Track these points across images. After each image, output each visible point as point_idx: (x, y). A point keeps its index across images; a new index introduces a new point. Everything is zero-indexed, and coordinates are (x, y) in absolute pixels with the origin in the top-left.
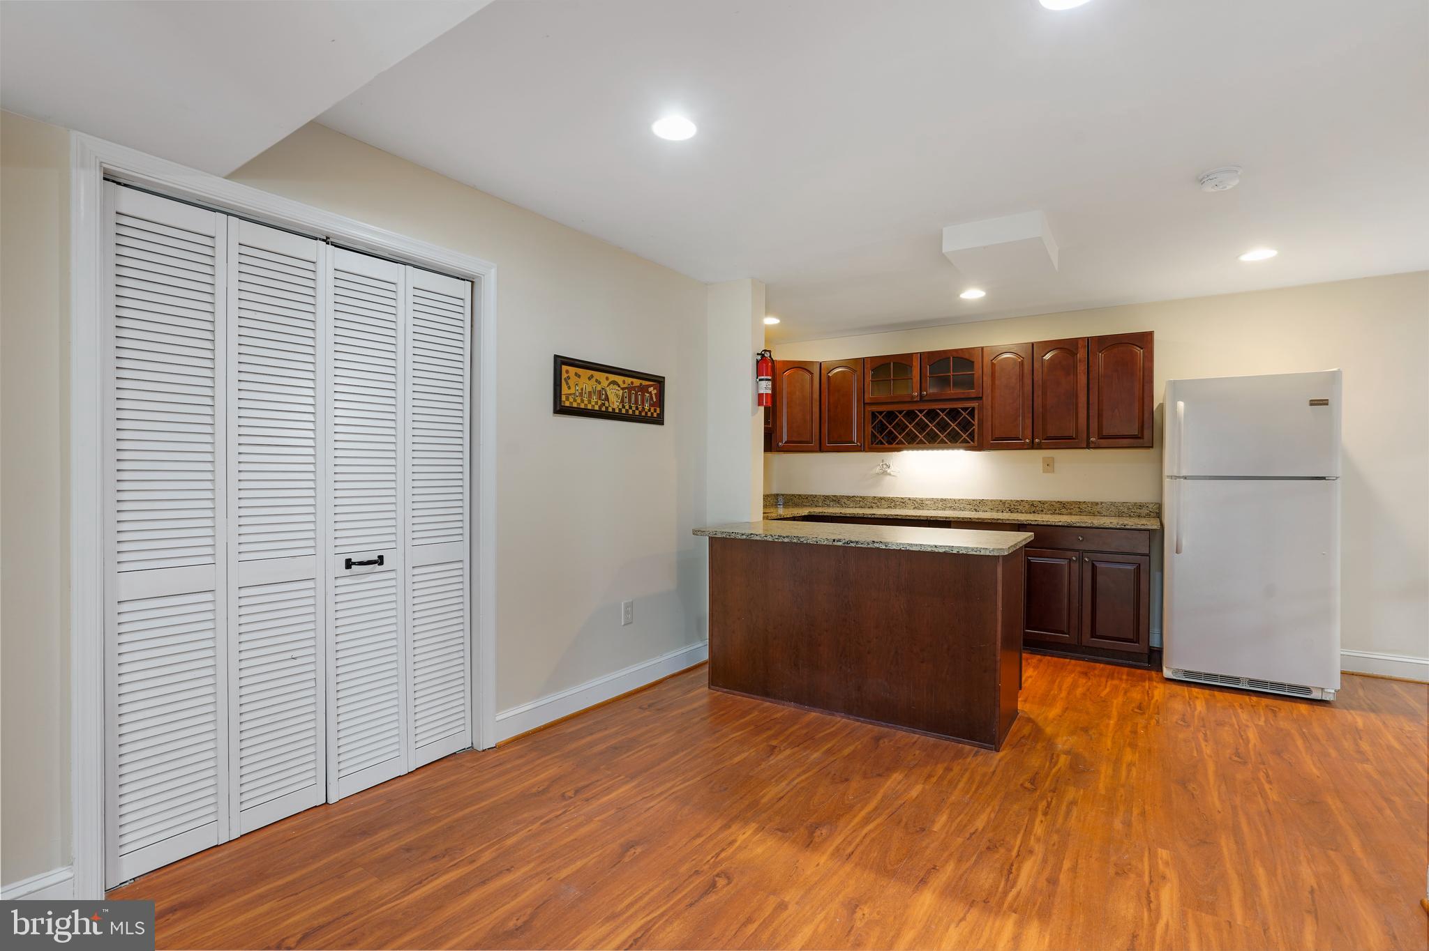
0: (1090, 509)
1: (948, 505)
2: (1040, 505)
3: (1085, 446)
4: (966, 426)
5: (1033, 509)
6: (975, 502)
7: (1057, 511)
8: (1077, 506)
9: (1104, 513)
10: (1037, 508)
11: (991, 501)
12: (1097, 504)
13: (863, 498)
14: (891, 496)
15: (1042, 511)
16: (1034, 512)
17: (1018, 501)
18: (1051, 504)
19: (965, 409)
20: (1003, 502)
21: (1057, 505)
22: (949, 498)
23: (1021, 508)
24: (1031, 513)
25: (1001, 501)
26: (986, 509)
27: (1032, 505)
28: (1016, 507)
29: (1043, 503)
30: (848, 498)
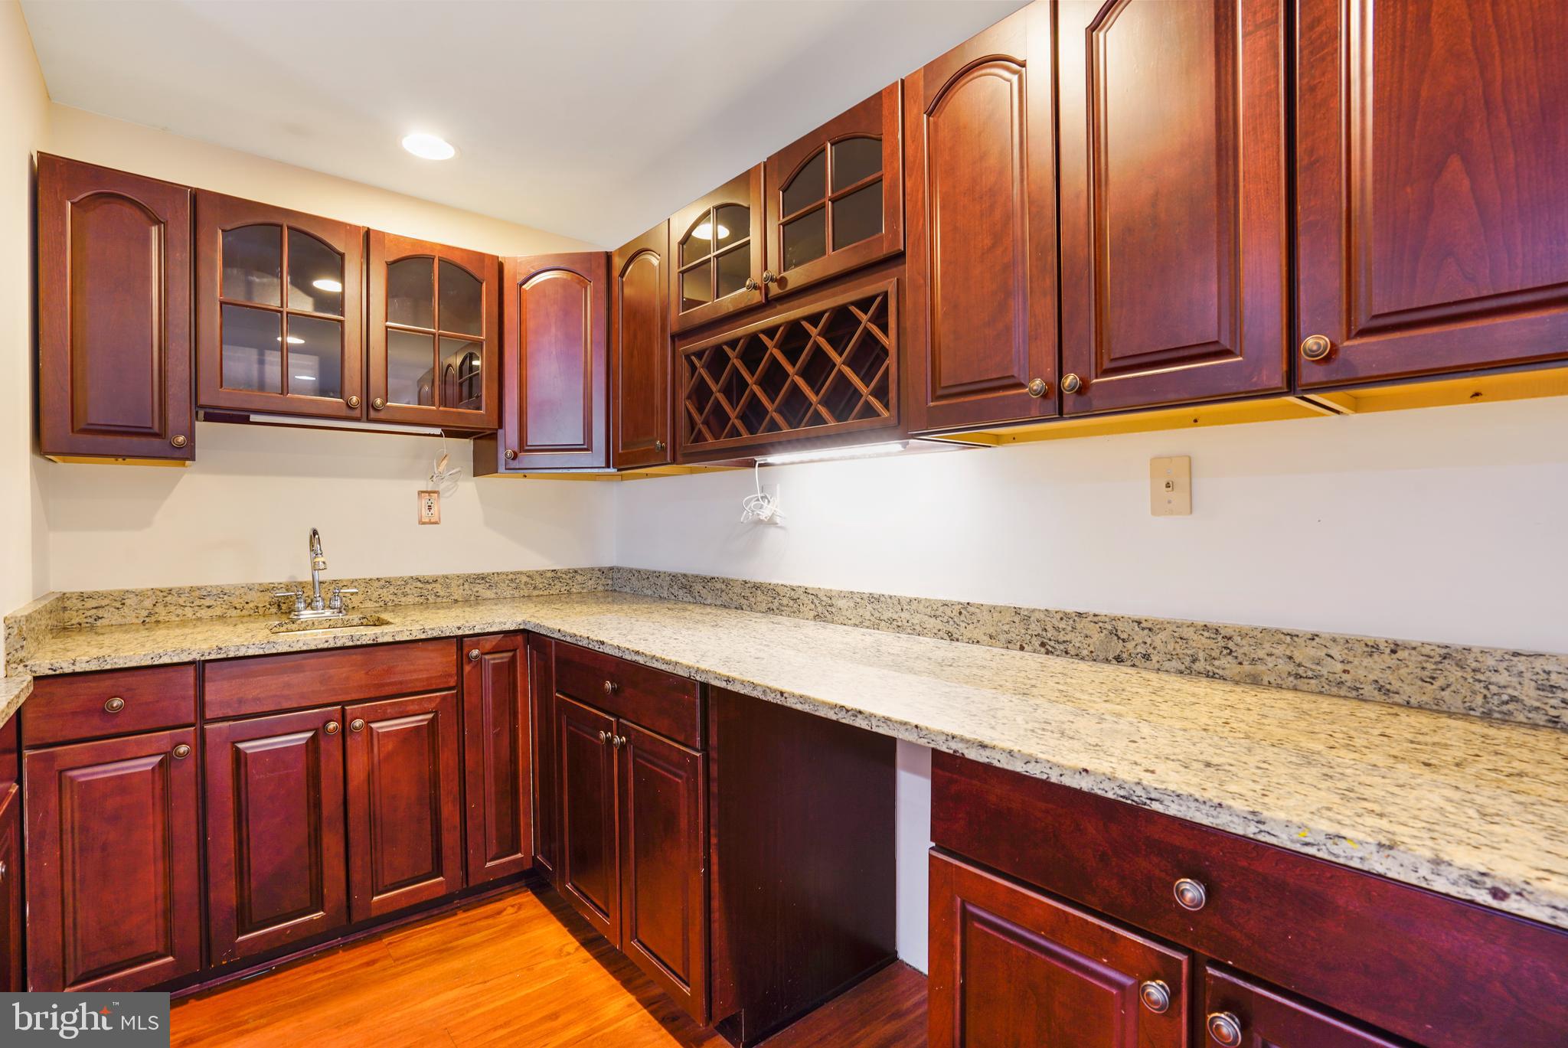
0: (1339, 667)
1: (886, 615)
2: (1140, 636)
3: (1278, 381)
4: (869, 356)
5: (1117, 647)
6: (948, 611)
7: (1199, 666)
8: (1279, 650)
9: (1410, 691)
10: (1130, 645)
11: (992, 609)
12: (1373, 649)
13: (726, 582)
14: (774, 581)
15: (1147, 657)
16: (1119, 659)
17: (1065, 616)
18: (1179, 632)
19: (864, 304)
20: (1022, 616)
21: (1200, 641)
22: (887, 593)
23: (1076, 639)
24: (1107, 661)
25: (1017, 611)
26: (978, 634)
27: (1114, 633)
28: (1061, 638)
29: (1149, 627)
30: (707, 581)
